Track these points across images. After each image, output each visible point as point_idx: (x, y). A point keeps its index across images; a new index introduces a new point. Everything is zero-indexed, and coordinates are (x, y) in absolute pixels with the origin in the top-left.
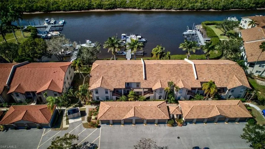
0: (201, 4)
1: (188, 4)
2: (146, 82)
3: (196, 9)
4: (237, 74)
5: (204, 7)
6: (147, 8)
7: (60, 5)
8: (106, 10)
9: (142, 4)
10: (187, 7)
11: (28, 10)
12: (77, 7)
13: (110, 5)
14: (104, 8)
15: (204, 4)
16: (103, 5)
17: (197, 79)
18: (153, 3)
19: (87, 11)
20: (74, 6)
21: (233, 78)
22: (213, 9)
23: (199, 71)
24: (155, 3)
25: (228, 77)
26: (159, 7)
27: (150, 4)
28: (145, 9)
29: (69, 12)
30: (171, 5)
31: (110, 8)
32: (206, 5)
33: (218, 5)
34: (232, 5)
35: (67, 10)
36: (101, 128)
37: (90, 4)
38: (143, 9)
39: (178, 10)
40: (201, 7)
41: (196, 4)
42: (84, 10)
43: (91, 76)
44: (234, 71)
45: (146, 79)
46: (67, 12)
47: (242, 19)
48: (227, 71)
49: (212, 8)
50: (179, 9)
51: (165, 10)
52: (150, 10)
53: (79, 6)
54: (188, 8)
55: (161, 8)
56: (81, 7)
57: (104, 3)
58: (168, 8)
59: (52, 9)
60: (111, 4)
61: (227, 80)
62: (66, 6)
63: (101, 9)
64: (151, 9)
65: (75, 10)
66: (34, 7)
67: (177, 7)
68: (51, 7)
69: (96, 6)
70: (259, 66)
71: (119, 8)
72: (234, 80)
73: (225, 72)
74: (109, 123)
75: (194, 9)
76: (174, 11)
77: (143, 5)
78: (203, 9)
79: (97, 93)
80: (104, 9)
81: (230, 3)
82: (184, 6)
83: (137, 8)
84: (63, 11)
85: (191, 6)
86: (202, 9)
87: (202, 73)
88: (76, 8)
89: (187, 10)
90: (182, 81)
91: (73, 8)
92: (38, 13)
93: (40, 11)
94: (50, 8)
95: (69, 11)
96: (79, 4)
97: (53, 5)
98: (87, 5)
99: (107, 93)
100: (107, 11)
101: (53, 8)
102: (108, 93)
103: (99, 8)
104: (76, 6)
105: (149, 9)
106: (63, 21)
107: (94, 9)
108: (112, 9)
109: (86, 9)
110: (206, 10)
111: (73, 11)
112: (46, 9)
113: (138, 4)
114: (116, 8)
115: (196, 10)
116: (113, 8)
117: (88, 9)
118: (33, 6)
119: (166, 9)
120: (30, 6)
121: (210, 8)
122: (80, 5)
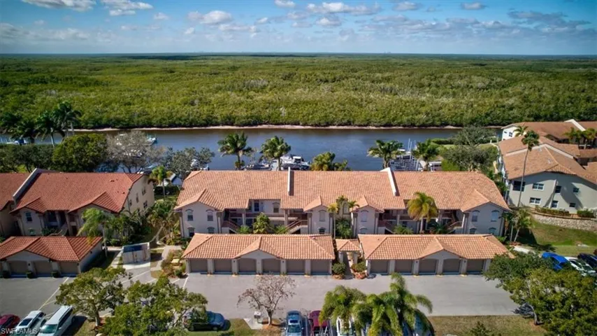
0: (427, 116)
1: (401, 116)
2: (291, 199)
3: (418, 124)
4: (482, 187)
5: (434, 121)
6: (320, 124)
7: (153, 117)
8: (240, 126)
9: (311, 116)
10: (399, 121)
11: (92, 125)
12: (185, 120)
13: (248, 118)
14: (236, 123)
15: (434, 117)
16: (234, 119)
17: (397, 194)
18: (332, 116)
19: (203, 128)
20: (180, 119)
21: (473, 194)
22: (452, 125)
23: (401, 183)
24: (336, 115)
25: (462, 192)
26: (345, 121)
27: (326, 116)
28: (316, 125)
29: (168, 129)
30: (368, 118)
31: (249, 124)
32: (437, 118)
33: (461, 118)
34: (489, 118)
35: (164, 125)
36: (187, 279)
37: (211, 117)
38: (312, 125)
39: (382, 128)
40: (427, 121)
41: (417, 117)
42: (198, 126)
43: (183, 189)
44: (474, 183)
45: (291, 193)
46: (164, 129)
47: (505, 130)
48: (459, 182)
49: (450, 122)
50: (384, 126)
51: (357, 128)
52: (327, 128)
53: (188, 119)
54: (401, 122)
55: (349, 123)
56: (192, 120)
57: (237, 114)
58: (362, 124)
59: (136, 124)
60: (251, 117)
61: (461, 197)
62: (164, 119)
63: (232, 125)
64: (328, 124)
65: (180, 125)
66: (104, 121)
67: (379, 122)
68: (136, 119)
69: (222, 120)
70: (533, 187)
71: (265, 124)
72: (475, 197)
73: (457, 184)
74: (207, 271)
75: (413, 125)
76: (374, 128)
77: (312, 118)
78: (433, 125)
79: (190, 218)
80: (237, 125)
81: (483, 115)
82: (394, 120)
83: (301, 124)
84: (158, 127)
85: (408, 120)
86: (430, 125)
87: (407, 185)
88: (183, 123)
89: (401, 127)
90: (366, 198)
91: (177, 123)
92: (110, 129)
93: (112, 127)
94: (133, 122)
95: (168, 127)
96: (189, 115)
97: (139, 116)
98: (204, 117)
99: (210, 218)
100: (242, 128)
101: (138, 121)
102: (212, 220)
103: (227, 124)
104: (183, 118)
105: (324, 126)
106: (154, 139)
107: (217, 124)
108: (252, 126)
109: (201, 125)
110: (437, 126)
111: (176, 127)
112: (124, 123)
113: (304, 116)
114: (261, 124)
115: (418, 126)
116: (255, 124)
117: (206, 125)
118: (101, 119)
119: (359, 126)
120: (98, 117)
121: (447, 124)
122: (191, 118)
